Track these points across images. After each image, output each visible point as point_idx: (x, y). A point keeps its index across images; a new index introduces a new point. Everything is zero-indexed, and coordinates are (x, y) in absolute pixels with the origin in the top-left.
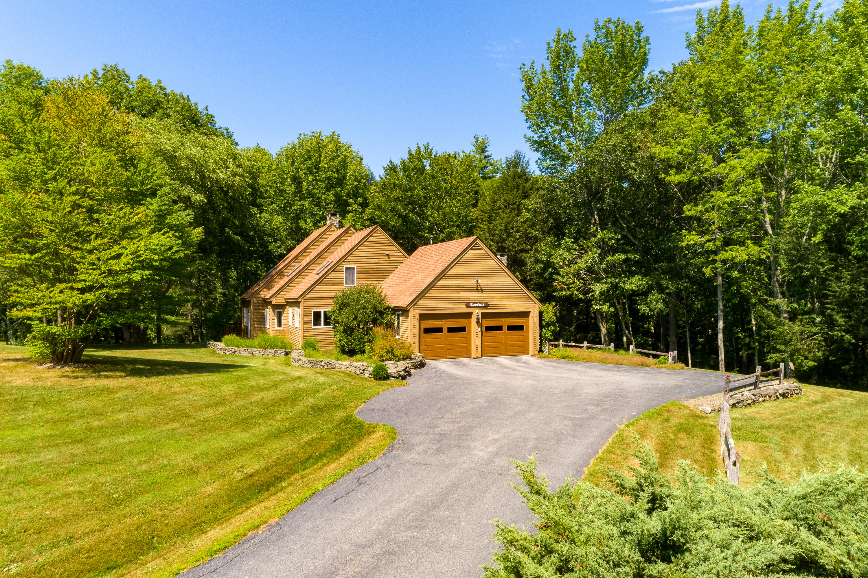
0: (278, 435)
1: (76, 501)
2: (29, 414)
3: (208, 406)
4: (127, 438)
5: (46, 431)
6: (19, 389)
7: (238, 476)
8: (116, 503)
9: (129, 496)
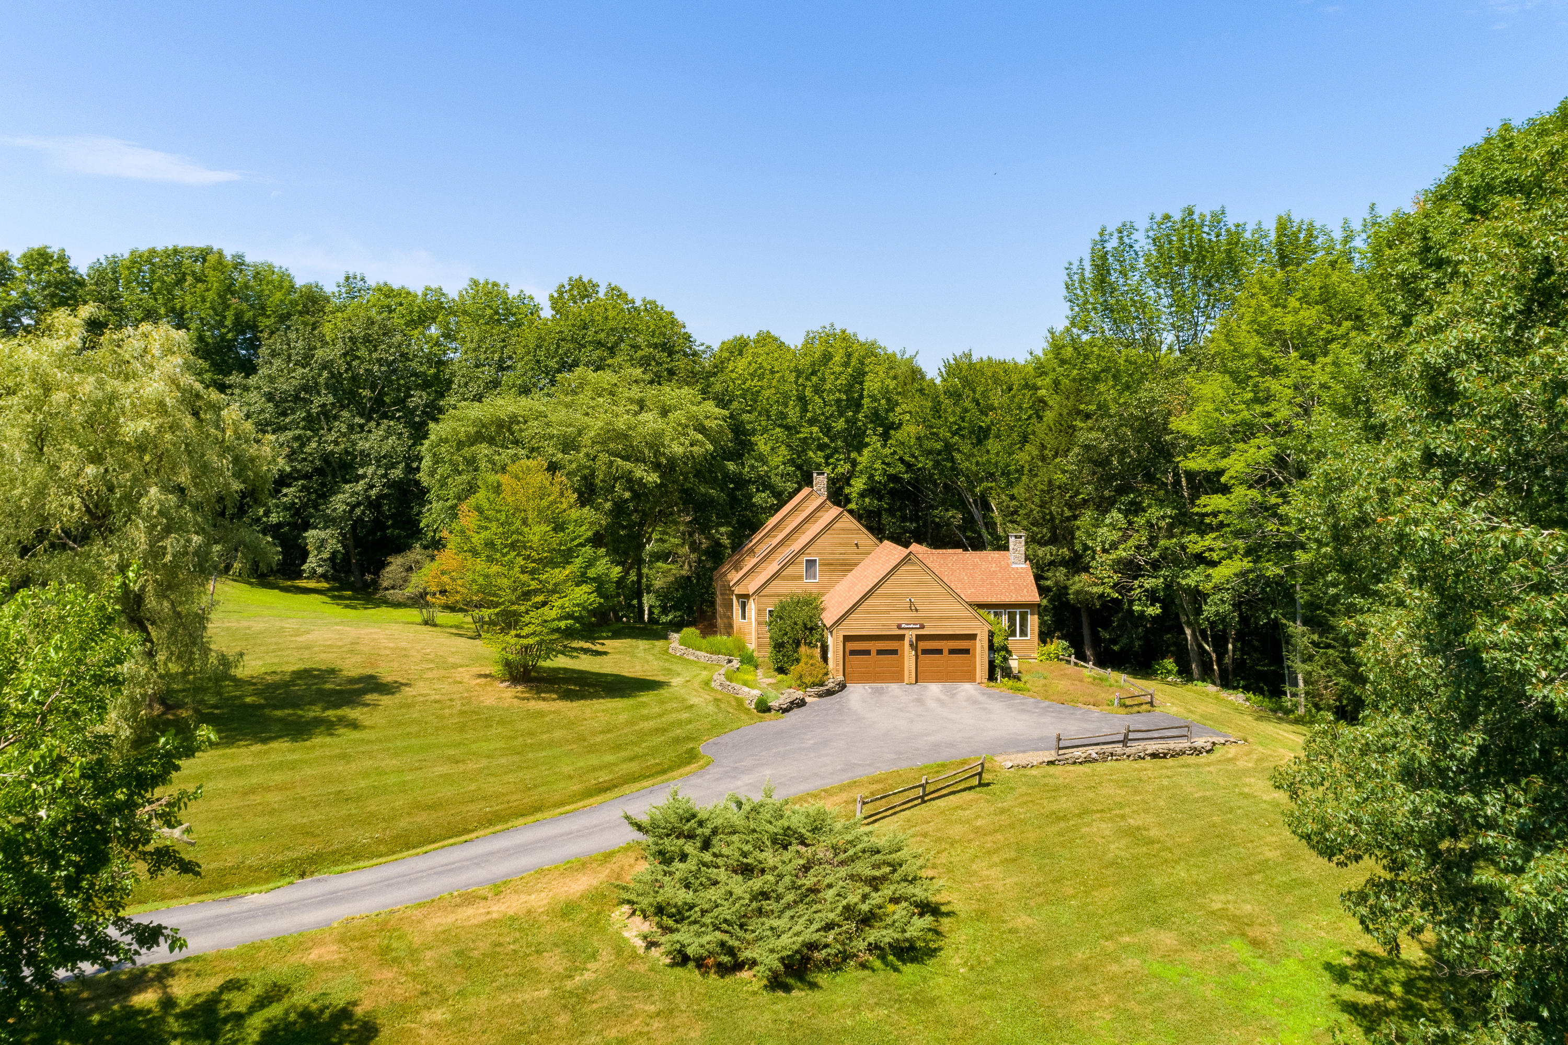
0: (631, 759)
1: (512, 786)
2: (494, 731)
3: (602, 732)
4: (544, 754)
5: (501, 744)
6: (488, 708)
7: (593, 782)
8: (529, 789)
9: (536, 786)
